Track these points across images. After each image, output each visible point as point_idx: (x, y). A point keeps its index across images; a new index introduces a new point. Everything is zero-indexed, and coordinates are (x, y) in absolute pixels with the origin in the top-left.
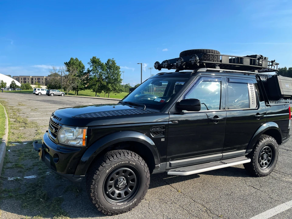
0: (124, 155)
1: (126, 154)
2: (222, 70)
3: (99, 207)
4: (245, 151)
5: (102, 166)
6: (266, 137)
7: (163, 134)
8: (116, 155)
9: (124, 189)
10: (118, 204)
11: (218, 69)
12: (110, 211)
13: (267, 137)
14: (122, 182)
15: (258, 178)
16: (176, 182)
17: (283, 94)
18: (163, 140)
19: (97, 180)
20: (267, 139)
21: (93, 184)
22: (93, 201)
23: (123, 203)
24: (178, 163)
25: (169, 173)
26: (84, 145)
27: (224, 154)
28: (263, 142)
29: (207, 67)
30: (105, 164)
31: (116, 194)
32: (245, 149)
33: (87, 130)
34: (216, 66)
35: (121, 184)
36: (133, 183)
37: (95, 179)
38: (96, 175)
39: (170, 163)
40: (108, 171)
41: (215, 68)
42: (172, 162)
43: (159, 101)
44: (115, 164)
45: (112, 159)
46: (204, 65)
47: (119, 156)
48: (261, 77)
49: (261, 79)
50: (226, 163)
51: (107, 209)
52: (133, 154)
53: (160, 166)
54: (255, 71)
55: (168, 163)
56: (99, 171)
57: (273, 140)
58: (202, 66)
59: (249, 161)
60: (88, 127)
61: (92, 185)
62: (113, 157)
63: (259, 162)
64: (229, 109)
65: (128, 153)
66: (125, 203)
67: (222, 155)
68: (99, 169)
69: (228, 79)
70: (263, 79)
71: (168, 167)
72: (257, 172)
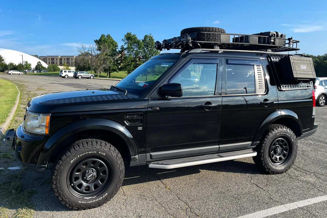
0: (92, 145)
1: (94, 143)
2: (221, 51)
3: (62, 200)
4: (250, 143)
5: (66, 156)
6: (279, 127)
7: (141, 122)
8: (83, 144)
9: (93, 181)
10: (85, 198)
11: (217, 49)
12: (75, 205)
13: (280, 127)
14: (92, 174)
15: (270, 175)
16: (168, 178)
17: (296, 77)
18: (140, 128)
19: (59, 171)
20: (280, 129)
21: (55, 174)
22: (55, 193)
23: (91, 198)
24: (161, 155)
25: (151, 166)
26: (47, 132)
27: (221, 146)
28: (274, 132)
29: (202, 48)
30: (69, 154)
31: (84, 186)
32: (250, 141)
33: (50, 117)
34: (215, 47)
35: (90, 176)
36: (104, 175)
37: (57, 169)
38: (59, 165)
39: (150, 154)
40: (73, 161)
41: (213, 49)
42: (152, 154)
43: (142, 86)
44: (81, 154)
45: (77, 148)
46: (198, 45)
47: (86, 145)
48: (272, 58)
49: (272, 60)
50: (223, 157)
51: (72, 203)
52: (104, 143)
53: (137, 158)
54: (268, 50)
55: (148, 154)
56: (62, 160)
57: (289, 131)
58: (196, 46)
59: (255, 154)
60: (52, 113)
61: (54, 176)
62: (79, 146)
63: (271, 156)
64: (226, 94)
65: (97, 143)
66: (94, 197)
67: (218, 146)
68: (62, 158)
69: (227, 60)
70: (275, 60)
71: (149, 159)
72: (267, 168)
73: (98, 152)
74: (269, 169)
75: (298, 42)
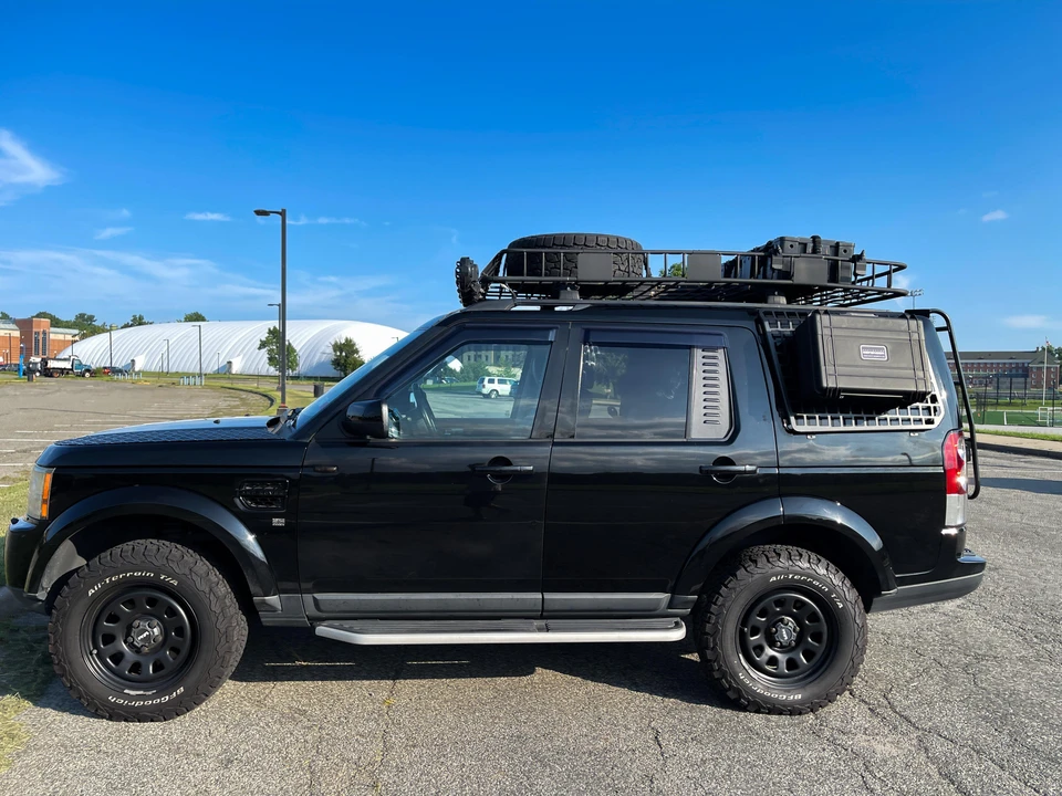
0: (144, 555)
2: (583, 304)
3: (71, 685)
4: (663, 595)
5: (78, 576)
6: (779, 555)
7: (282, 505)
9: (155, 650)
10: (126, 691)
11: (569, 298)
12: (103, 705)
13: (784, 555)
14: (148, 630)
17: (832, 384)
18: (278, 522)
19: (62, 611)
20: (784, 562)
22: (53, 666)
23: (141, 692)
24: (345, 602)
25: (323, 630)
26: (44, 514)
27: (548, 596)
28: (756, 571)
30: (85, 572)
31: (128, 661)
32: (663, 591)
33: (52, 477)
34: (563, 292)
35: (142, 637)
36: (180, 639)
37: (58, 607)
39: (314, 598)
40: (93, 591)
41: (558, 298)
42: (319, 596)
44: (115, 575)
45: (105, 560)
47: (129, 553)
48: (766, 324)
49: (768, 329)
51: (92, 699)
53: (278, 605)
54: (771, 298)
55: (308, 598)
56: (69, 587)
57: (822, 571)
59: (679, 634)
60: (57, 467)
63: (744, 648)
64: (573, 437)
66: (150, 693)
67: (539, 596)
69: (587, 332)
70: (779, 329)
71: (312, 611)
72: (729, 689)
73: (157, 575)
74: (738, 691)
75: (901, 268)
